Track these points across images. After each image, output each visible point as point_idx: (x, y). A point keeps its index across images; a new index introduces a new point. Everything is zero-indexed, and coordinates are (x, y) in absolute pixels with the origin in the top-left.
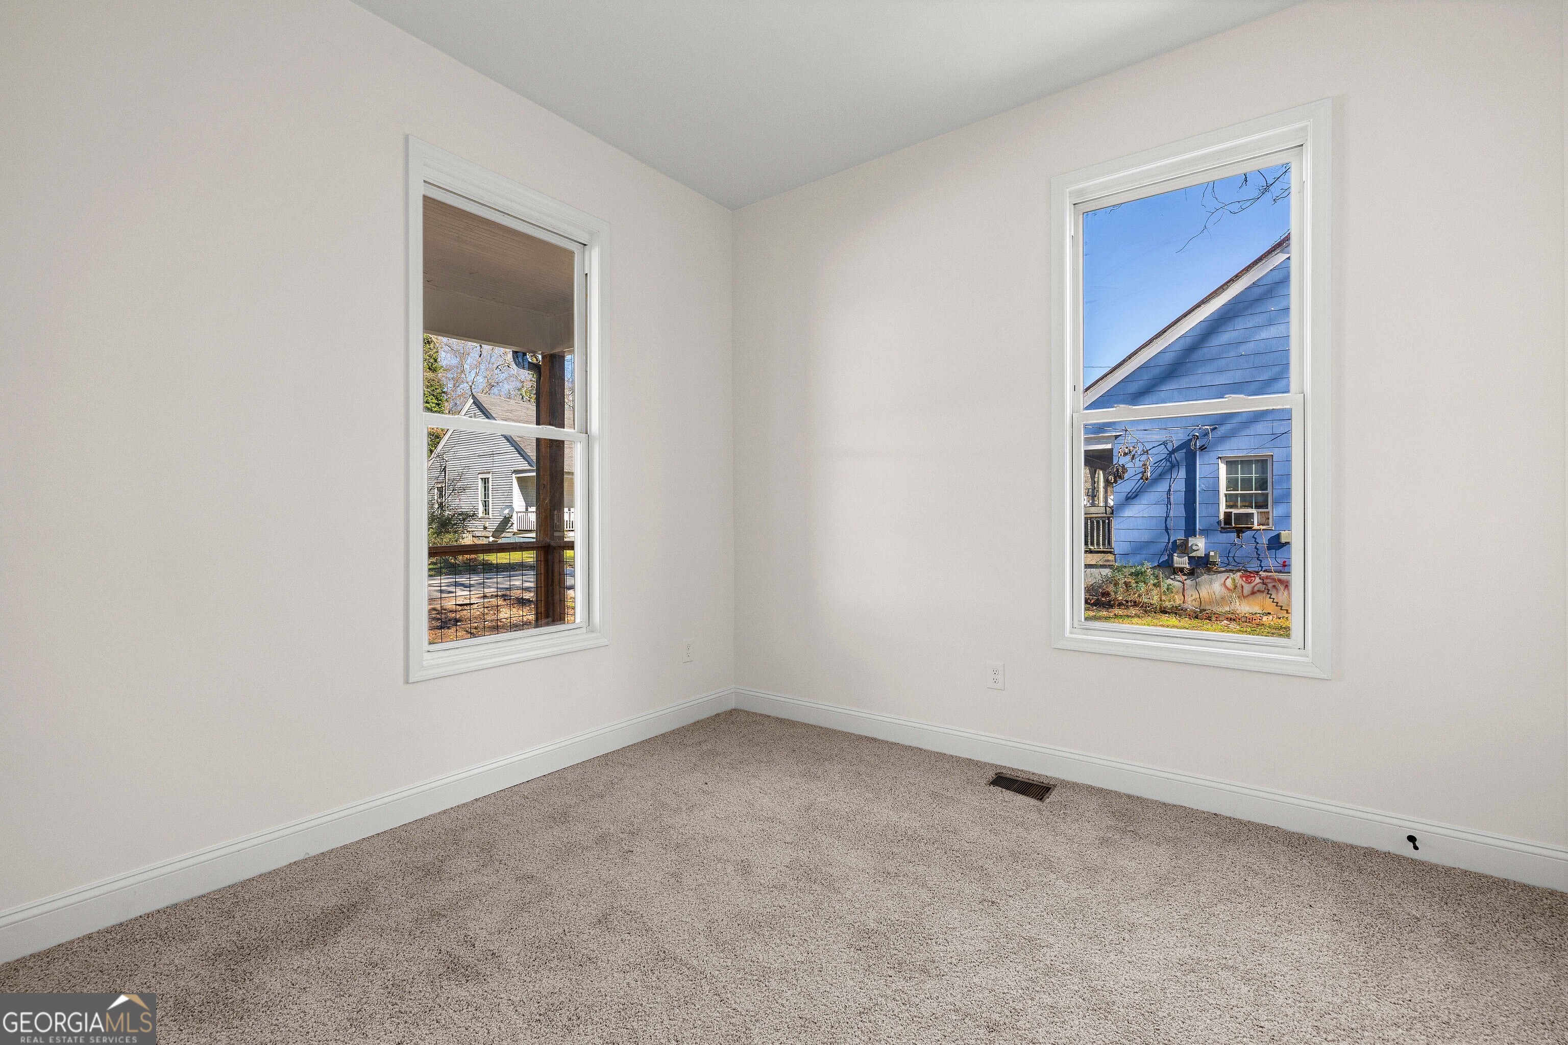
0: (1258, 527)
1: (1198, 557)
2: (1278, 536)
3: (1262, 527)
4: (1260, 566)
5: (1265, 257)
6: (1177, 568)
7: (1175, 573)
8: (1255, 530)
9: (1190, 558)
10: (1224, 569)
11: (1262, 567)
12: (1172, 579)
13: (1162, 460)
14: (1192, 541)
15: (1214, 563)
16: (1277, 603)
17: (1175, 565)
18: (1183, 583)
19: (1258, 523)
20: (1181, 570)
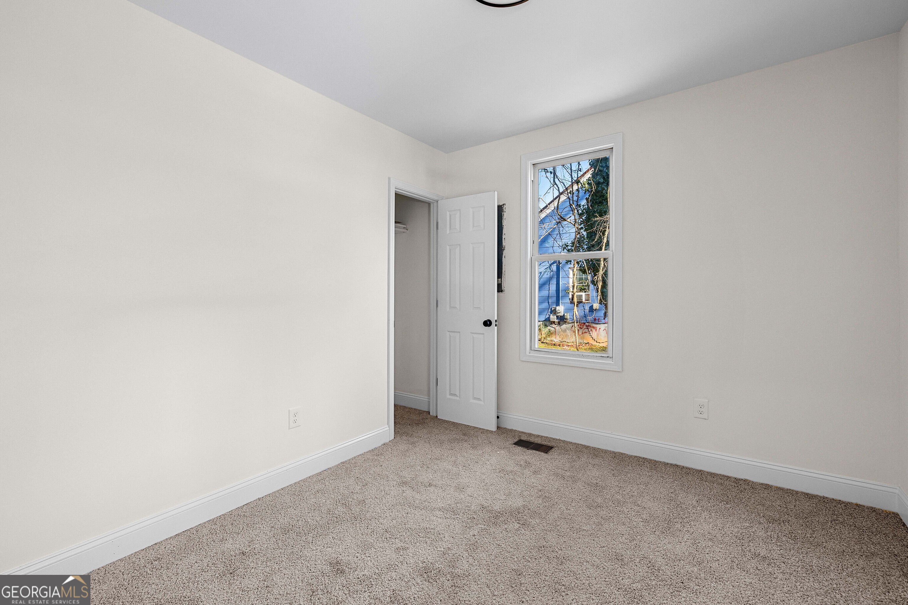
0: (585, 302)
1: (560, 316)
2: (592, 306)
3: (586, 302)
4: (586, 320)
5: (587, 172)
6: (552, 321)
7: (552, 324)
8: (583, 303)
9: (557, 317)
10: (571, 322)
11: (587, 321)
12: (550, 326)
13: (547, 268)
14: (558, 308)
15: (566, 319)
16: (593, 338)
17: (551, 320)
18: (555, 329)
19: (585, 299)
20: (554, 322)
